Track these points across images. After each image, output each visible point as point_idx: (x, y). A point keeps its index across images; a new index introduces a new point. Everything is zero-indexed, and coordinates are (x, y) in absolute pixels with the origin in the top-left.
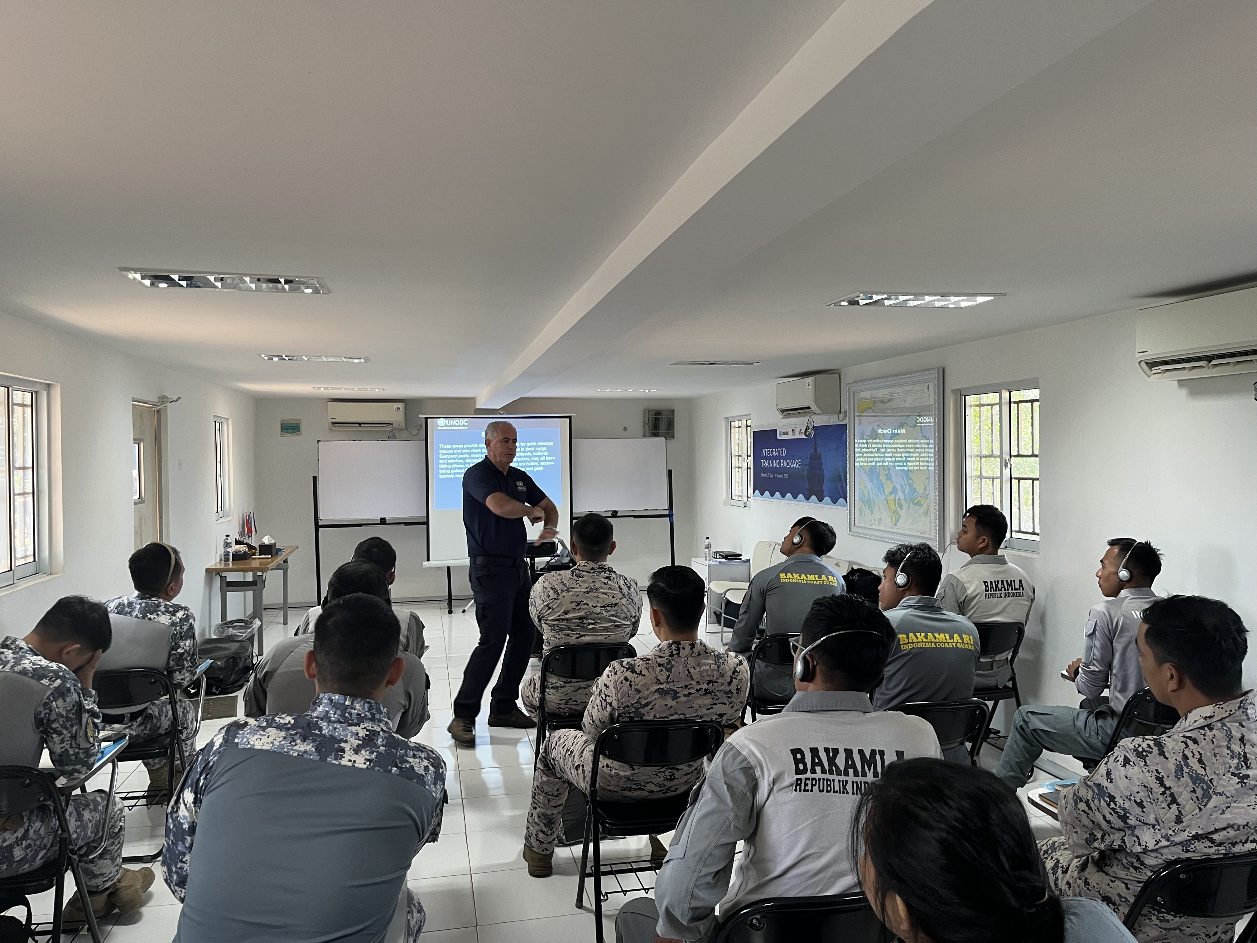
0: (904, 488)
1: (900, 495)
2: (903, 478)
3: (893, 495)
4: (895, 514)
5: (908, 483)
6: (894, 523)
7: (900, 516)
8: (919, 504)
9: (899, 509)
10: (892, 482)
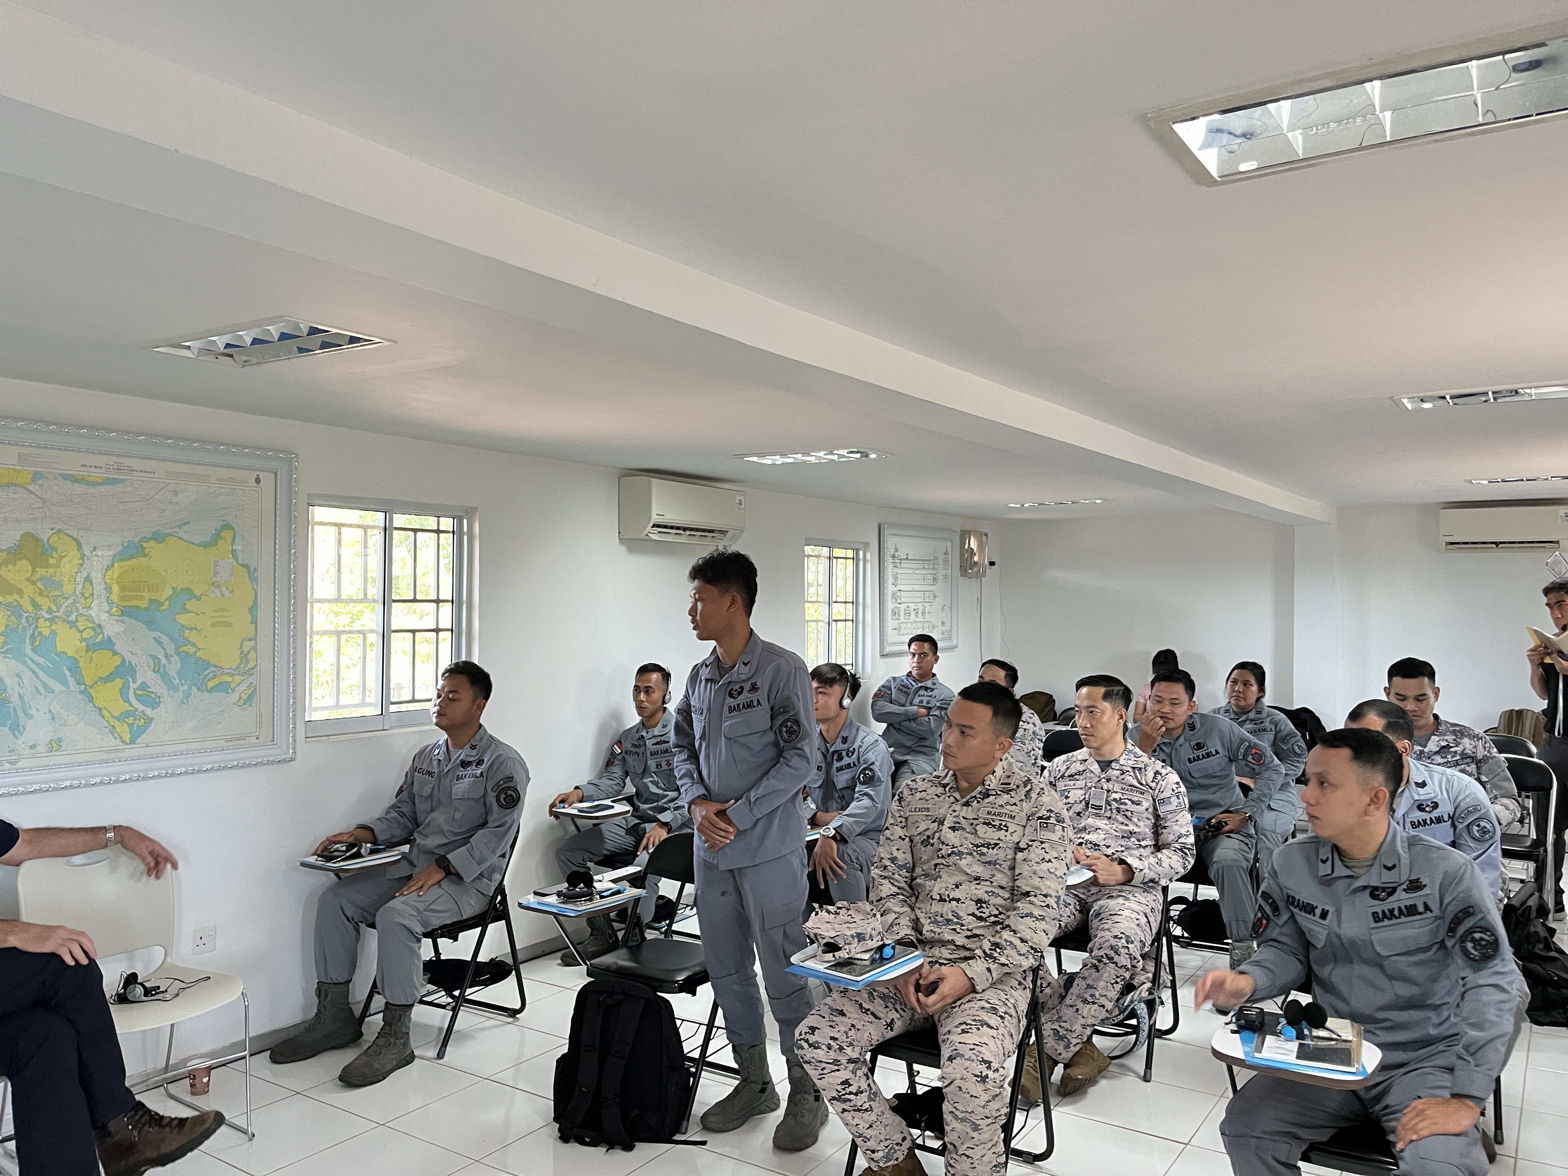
0: (164, 661)
1: (145, 675)
2: (160, 643)
3: (119, 682)
4: (130, 720)
5: (178, 652)
6: (127, 737)
7: (149, 721)
8: (224, 688)
9: (141, 708)
10: (115, 653)
